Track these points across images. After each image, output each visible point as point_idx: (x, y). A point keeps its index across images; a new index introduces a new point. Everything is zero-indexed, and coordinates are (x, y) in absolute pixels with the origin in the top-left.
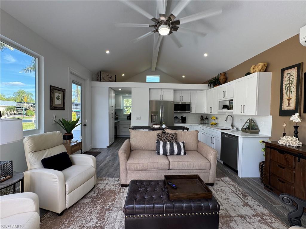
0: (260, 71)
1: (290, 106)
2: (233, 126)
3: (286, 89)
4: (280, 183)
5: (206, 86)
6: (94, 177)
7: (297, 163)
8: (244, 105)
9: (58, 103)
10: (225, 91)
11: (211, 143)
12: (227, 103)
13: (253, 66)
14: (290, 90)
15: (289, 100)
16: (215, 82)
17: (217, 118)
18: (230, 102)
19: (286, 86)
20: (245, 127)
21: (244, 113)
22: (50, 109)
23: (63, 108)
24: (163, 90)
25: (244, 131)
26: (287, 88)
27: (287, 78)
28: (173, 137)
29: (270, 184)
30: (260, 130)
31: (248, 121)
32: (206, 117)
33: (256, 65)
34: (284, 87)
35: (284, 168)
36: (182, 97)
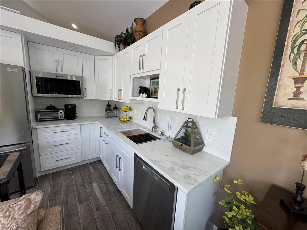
1: (302, 99)
2: (155, 128)
3: (293, 49)
8: (185, 90)
10: (144, 55)
11: (117, 167)
15: (300, 81)
17: (130, 109)
18: (151, 81)
19: (295, 41)
20: (179, 136)
21: (183, 108)
25: (179, 146)
26: (300, 46)
27: (303, 15)
31: (186, 125)
32: (115, 105)
34: (289, 42)
36: (60, 63)
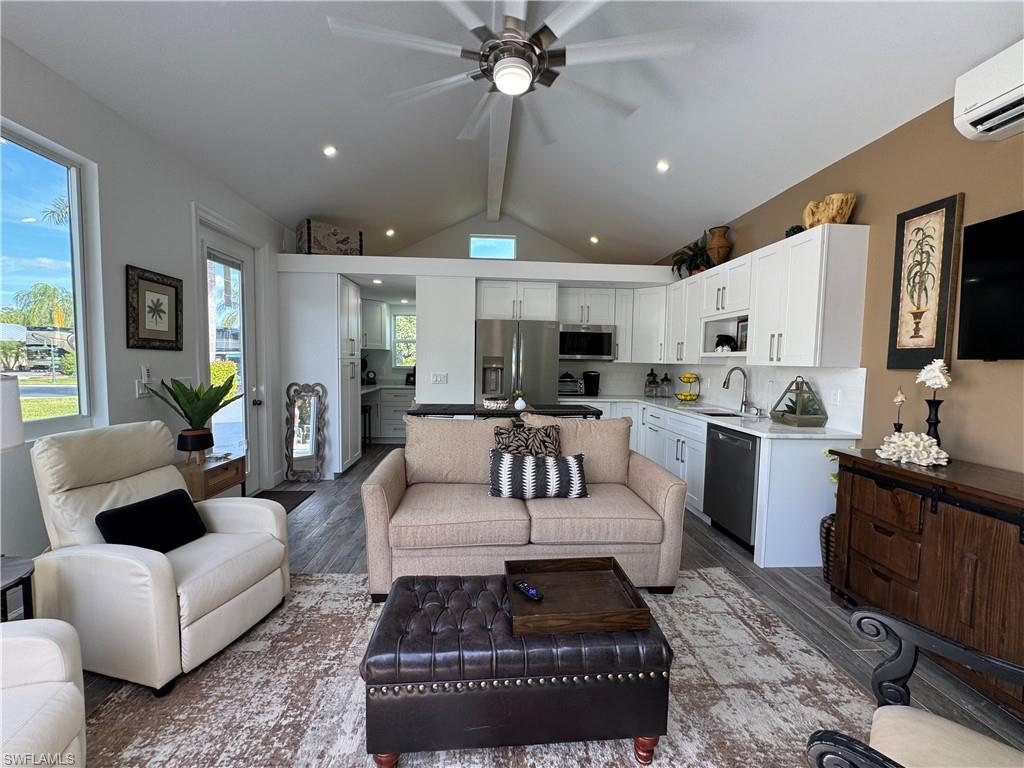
0: (833, 220)
1: (921, 337)
2: (747, 404)
3: (909, 281)
4: (878, 581)
5: (664, 272)
6: (279, 570)
7: (929, 517)
8: (780, 335)
9: (157, 324)
10: (724, 288)
11: (678, 459)
12: (731, 330)
13: (811, 205)
14: (922, 283)
15: (918, 316)
16: (694, 259)
17: (698, 379)
18: (740, 324)
19: (910, 273)
20: (782, 407)
21: (779, 359)
22: (128, 347)
23: (174, 344)
24: (521, 286)
25: (780, 418)
26: (915, 277)
27: (913, 245)
28: (547, 439)
29: (847, 585)
30: (829, 415)
31: (794, 387)
32: (666, 374)
33: (820, 200)
34: (905, 273)
35: (891, 534)
36: (586, 309)
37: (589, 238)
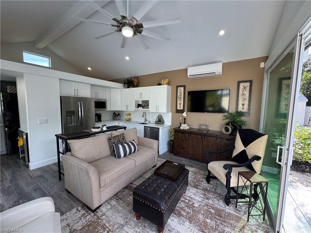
2: (146, 120)
3: (179, 98)
4: (182, 149)
7: (190, 137)
8: (158, 106)
10: (142, 93)
13: (163, 80)
14: (181, 98)
15: (180, 104)
20: (157, 121)
21: (158, 111)
25: (157, 123)
27: (179, 92)
29: (177, 152)
30: (165, 122)
32: (119, 113)
33: (165, 79)
34: (178, 96)
35: (184, 141)
36: (97, 93)
37: (88, 67)
